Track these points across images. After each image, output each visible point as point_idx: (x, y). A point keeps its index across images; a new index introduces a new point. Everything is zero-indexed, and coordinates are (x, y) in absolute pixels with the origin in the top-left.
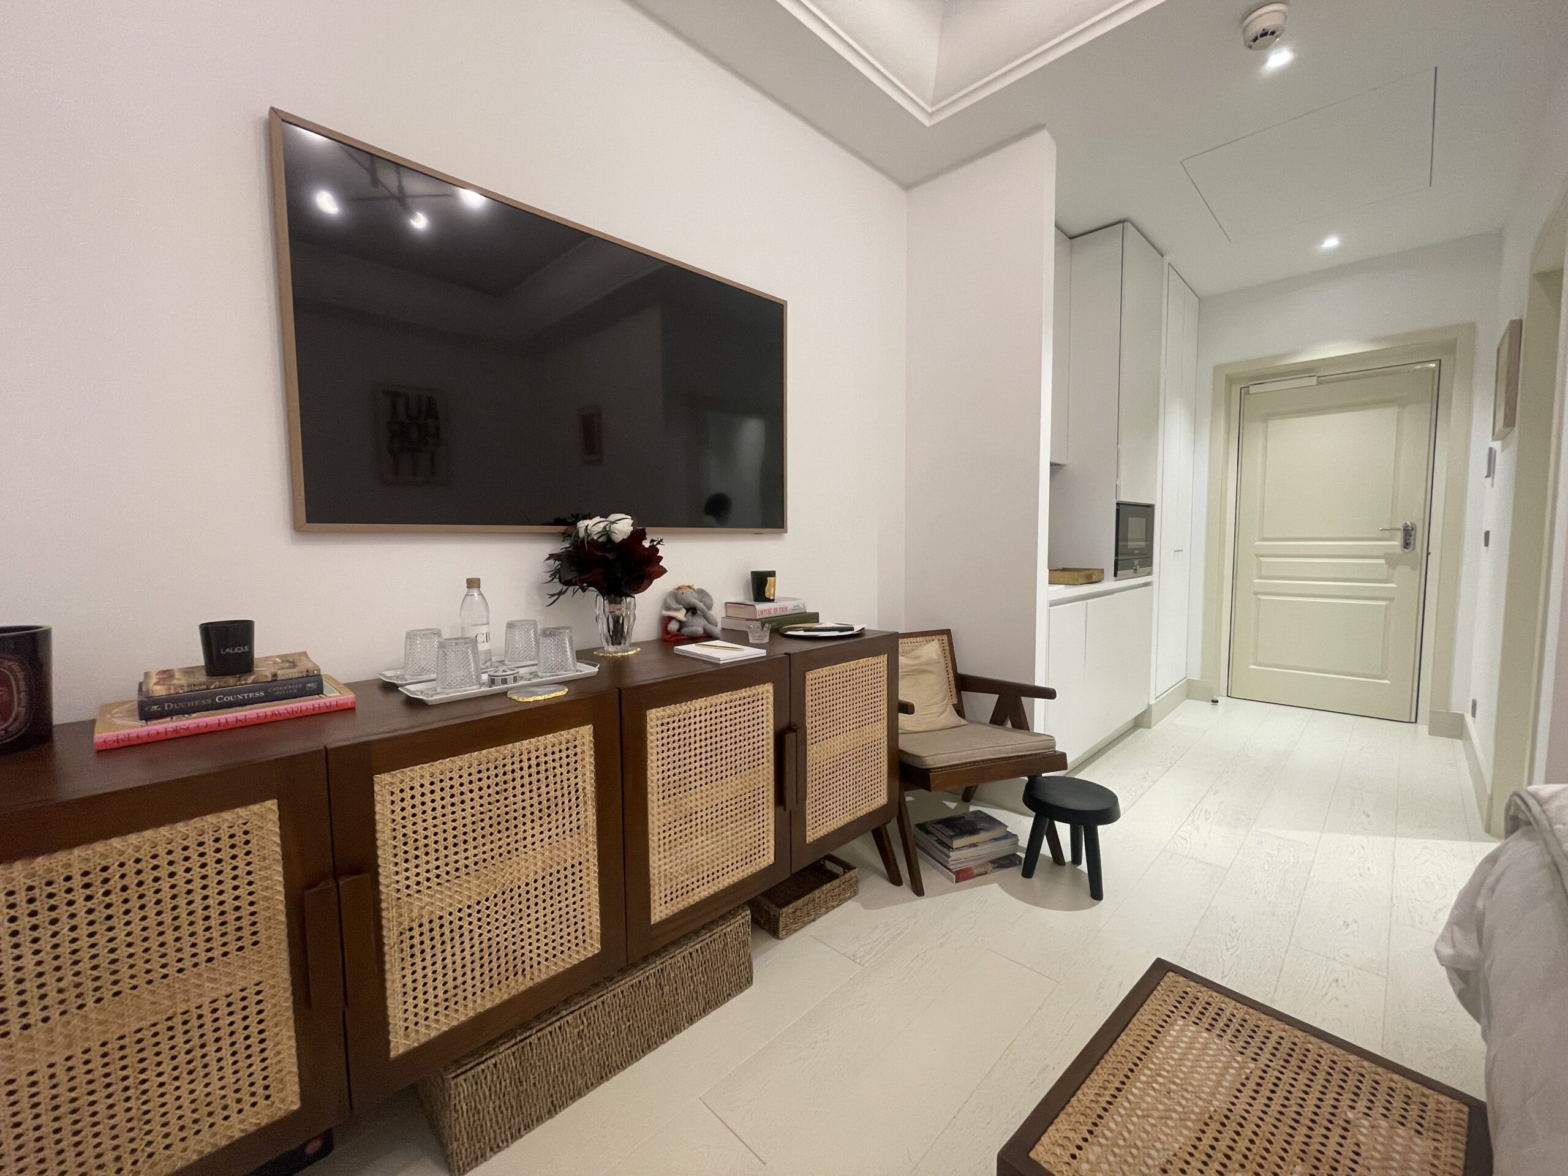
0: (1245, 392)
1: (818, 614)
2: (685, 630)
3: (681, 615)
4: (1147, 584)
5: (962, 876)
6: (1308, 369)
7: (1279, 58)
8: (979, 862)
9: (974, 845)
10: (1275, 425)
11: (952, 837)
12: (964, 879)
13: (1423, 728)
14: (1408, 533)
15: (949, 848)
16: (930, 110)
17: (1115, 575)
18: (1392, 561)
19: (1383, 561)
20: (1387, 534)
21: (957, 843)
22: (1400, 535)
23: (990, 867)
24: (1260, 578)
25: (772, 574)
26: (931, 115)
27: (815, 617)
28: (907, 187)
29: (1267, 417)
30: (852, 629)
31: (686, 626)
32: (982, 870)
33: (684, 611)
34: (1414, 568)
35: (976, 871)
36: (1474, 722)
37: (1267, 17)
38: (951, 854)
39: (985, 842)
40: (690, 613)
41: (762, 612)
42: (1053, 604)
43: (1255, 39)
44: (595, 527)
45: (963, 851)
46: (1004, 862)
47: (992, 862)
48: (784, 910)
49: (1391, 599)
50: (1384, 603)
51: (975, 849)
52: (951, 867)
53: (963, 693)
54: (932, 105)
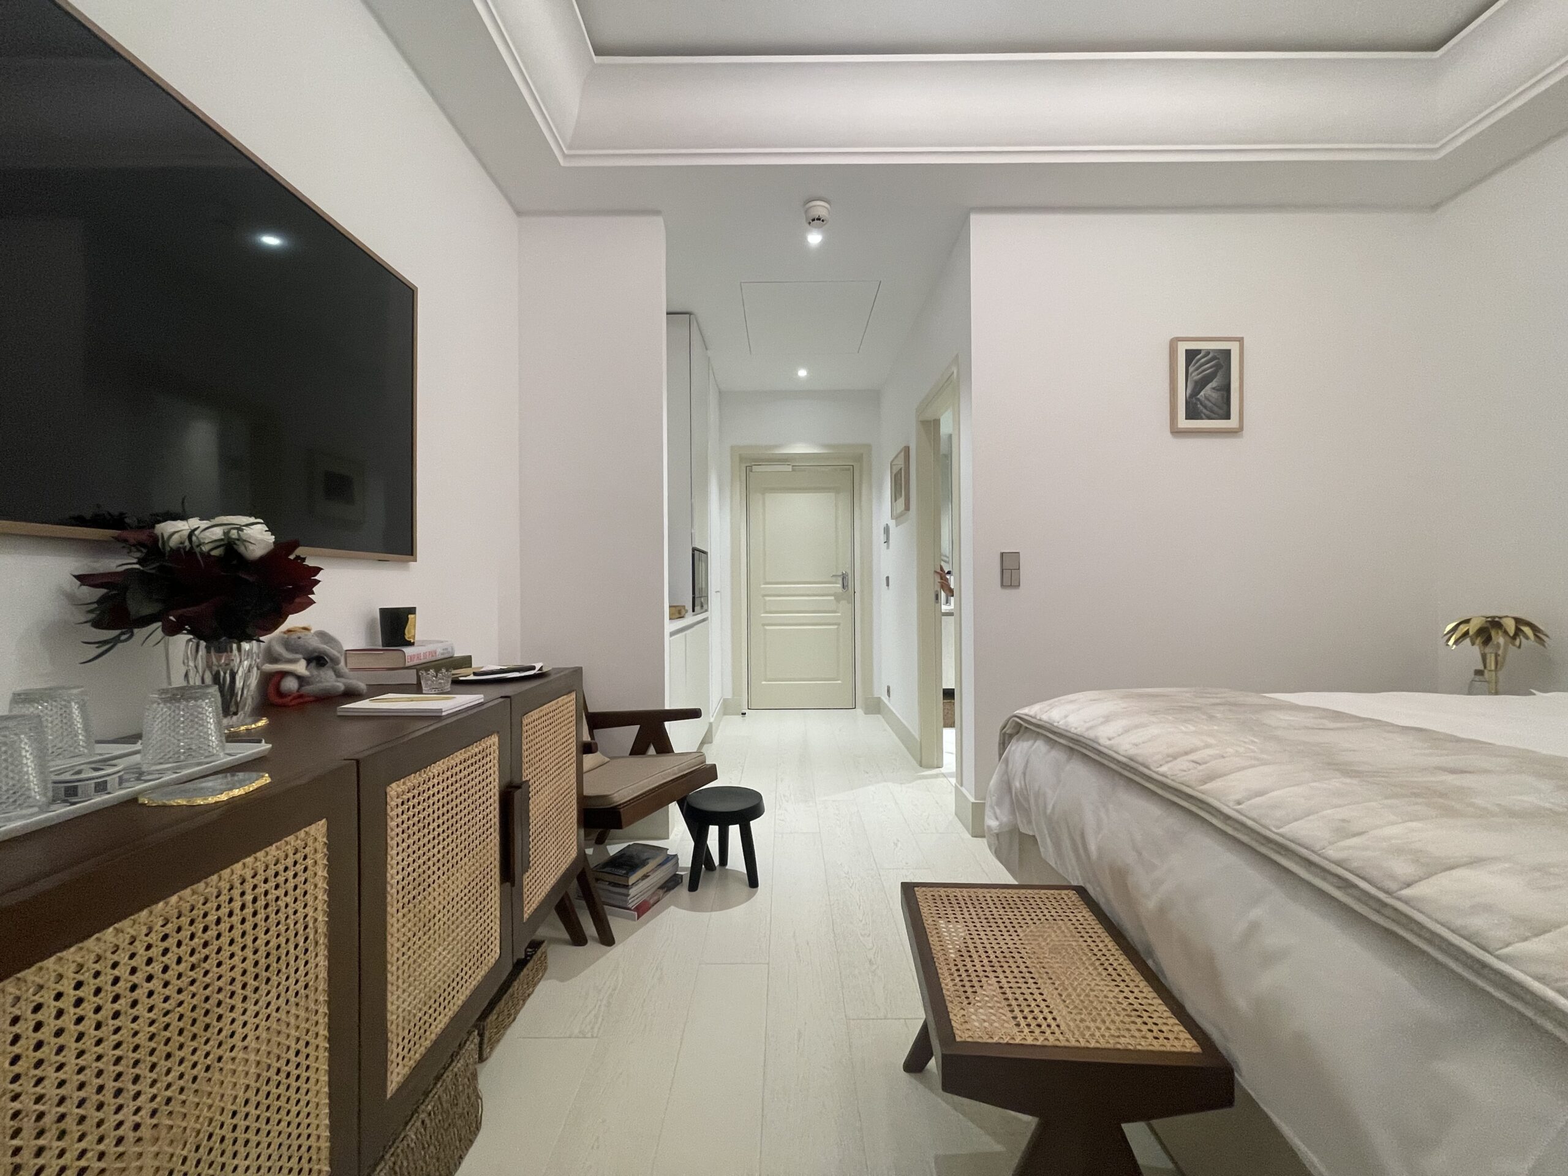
0: (749, 469)
1: (470, 657)
2: (307, 689)
3: (301, 668)
4: (704, 620)
5: (642, 909)
6: (785, 459)
7: (815, 238)
8: (650, 893)
9: (646, 876)
10: (770, 497)
11: (627, 876)
12: (644, 913)
13: (859, 711)
14: (844, 577)
15: (627, 887)
16: (566, 152)
17: (693, 611)
18: (838, 598)
19: (833, 598)
20: (834, 579)
21: (632, 879)
22: (840, 579)
23: (661, 892)
24: (766, 612)
25: (412, 611)
26: (565, 156)
27: (466, 661)
28: (519, 213)
29: (765, 490)
30: (533, 668)
31: (308, 683)
32: (656, 898)
33: (303, 663)
34: (849, 603)
35: (652, 902)
36: (889, 700)
37: (820, 208)
38: (630, 891)
39: (654, 870)
40: (313, 664)
41: (412, 658)
42: (672, 634)
43: (813, 220)
44: (207, 533)
45: (639, 887)
46: (672, 883)
47: (661, 888)
48: (488, 1020)
49: (839, 624)
50: (836, 627)
51: (647, 880)
52: (630, 906)
53: (595, 731)
54: (570, 148)
